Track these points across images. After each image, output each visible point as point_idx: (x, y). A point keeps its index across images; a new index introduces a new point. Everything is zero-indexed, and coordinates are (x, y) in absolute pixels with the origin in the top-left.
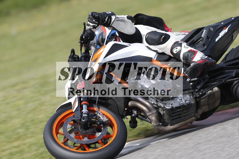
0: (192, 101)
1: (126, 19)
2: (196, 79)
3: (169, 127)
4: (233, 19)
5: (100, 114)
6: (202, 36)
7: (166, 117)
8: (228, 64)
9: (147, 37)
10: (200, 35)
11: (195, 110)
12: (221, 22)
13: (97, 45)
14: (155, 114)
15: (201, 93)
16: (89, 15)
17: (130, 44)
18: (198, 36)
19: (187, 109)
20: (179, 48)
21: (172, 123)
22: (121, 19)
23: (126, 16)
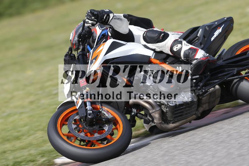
0: (194, 99)
1: (123, 17)
2: (198, 76)
3: (171, 125)
4: (225, 19)
5: (104, 110)
6: (198, 35)
7: (169, 115)
8: (227, 62)
9: (144, 35)
10: (196, 34)
11: (196, 108)
12: (215, 22)
13: (87, 45)
14: (158, 112)
15: (204, 91)
16: (88, 12)
17: (127, 43)
18: (194, 35)
19: (189, 107)
20: (179, 45)
21: (174, 121)
22: (118, 17)
23: (122, 15)
